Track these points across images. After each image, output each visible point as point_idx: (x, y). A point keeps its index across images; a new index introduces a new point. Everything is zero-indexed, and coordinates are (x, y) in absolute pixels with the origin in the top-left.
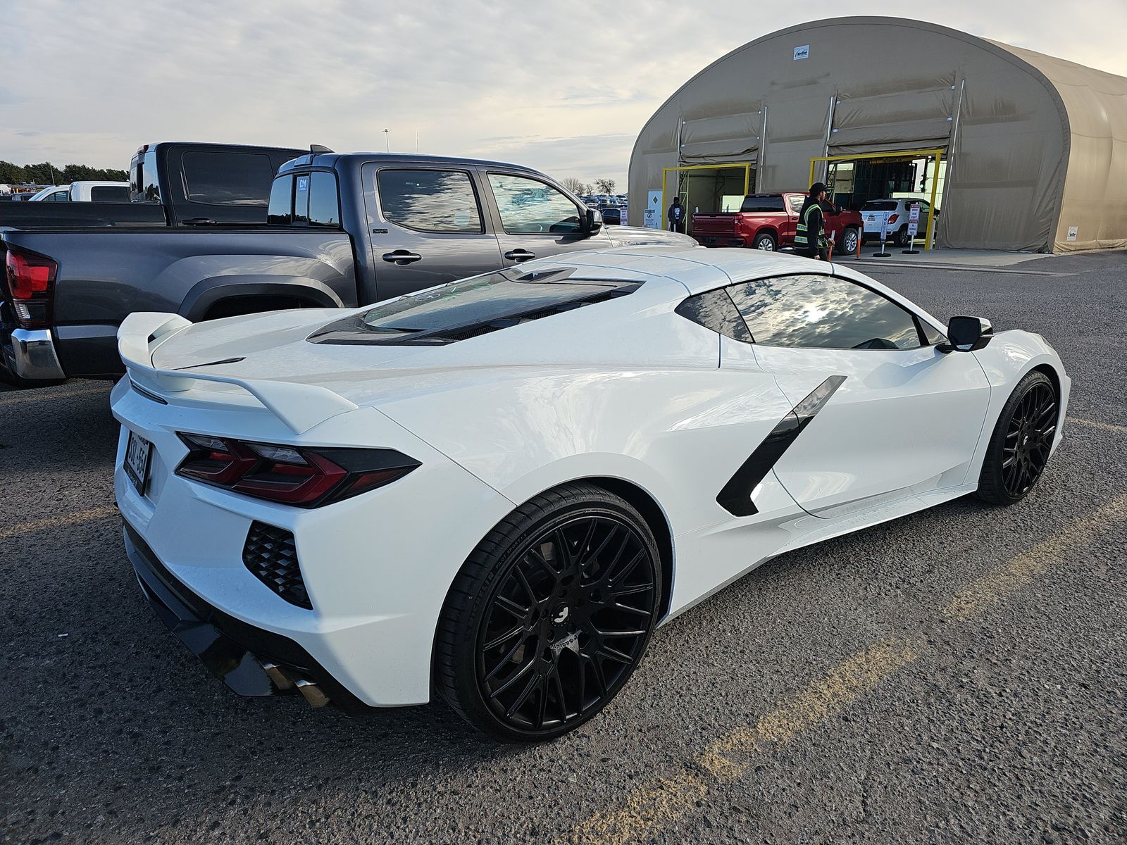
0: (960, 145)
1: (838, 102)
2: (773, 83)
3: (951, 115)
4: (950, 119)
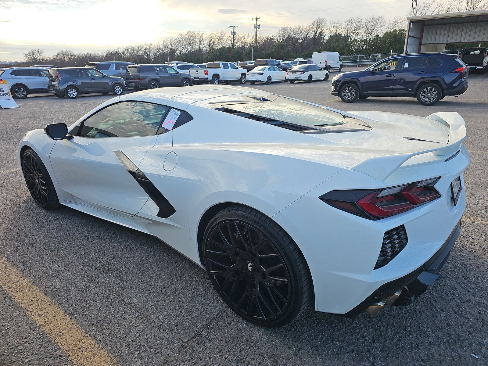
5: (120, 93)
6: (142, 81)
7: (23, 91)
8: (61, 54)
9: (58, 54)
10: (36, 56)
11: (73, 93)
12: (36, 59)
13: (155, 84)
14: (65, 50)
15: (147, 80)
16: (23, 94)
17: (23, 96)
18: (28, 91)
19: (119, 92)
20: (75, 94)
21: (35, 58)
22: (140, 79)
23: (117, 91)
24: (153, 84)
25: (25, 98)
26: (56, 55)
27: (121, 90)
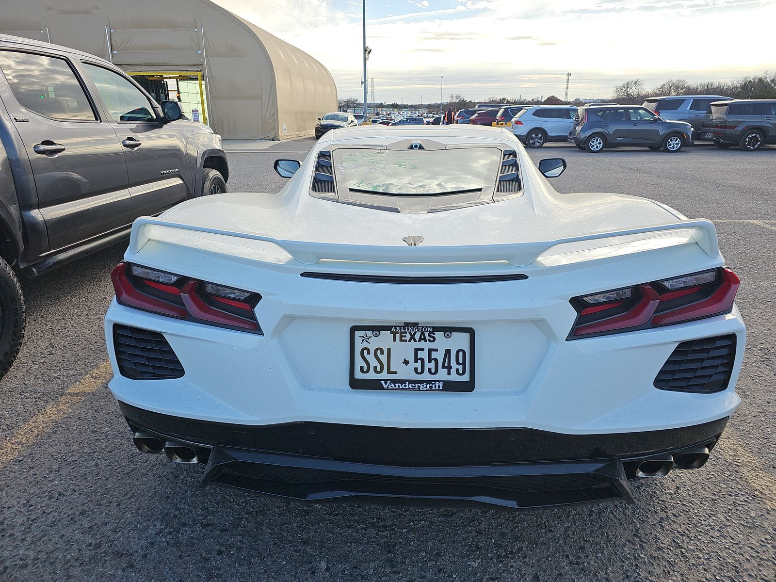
0: (210, 70)
1: (112, 31)
2: (49, 8)
3: (199, 49)
4: (199, 52)
5: (675, 149)
6: (728, 131)
7: (541, 139)
8: (667, 86)
9: (663, 87)
10: (630, 91)
11: (597, 144)
12: (628, 95)
13: (756, 136)
14: (675, 80)
15: (740, 128)
16: (539, 143)
17: (538, 144)
18: (546, 138)
19: (674, 147)
20: (600, 146)
21: (629, 93)
22: (725, 127)
23: (672, 146)
24: (750, 136)
25: (541, 147)
26: (658, 88)
27: (680, 145)
